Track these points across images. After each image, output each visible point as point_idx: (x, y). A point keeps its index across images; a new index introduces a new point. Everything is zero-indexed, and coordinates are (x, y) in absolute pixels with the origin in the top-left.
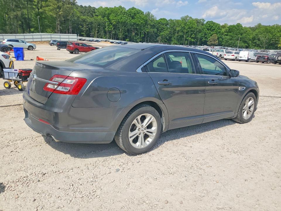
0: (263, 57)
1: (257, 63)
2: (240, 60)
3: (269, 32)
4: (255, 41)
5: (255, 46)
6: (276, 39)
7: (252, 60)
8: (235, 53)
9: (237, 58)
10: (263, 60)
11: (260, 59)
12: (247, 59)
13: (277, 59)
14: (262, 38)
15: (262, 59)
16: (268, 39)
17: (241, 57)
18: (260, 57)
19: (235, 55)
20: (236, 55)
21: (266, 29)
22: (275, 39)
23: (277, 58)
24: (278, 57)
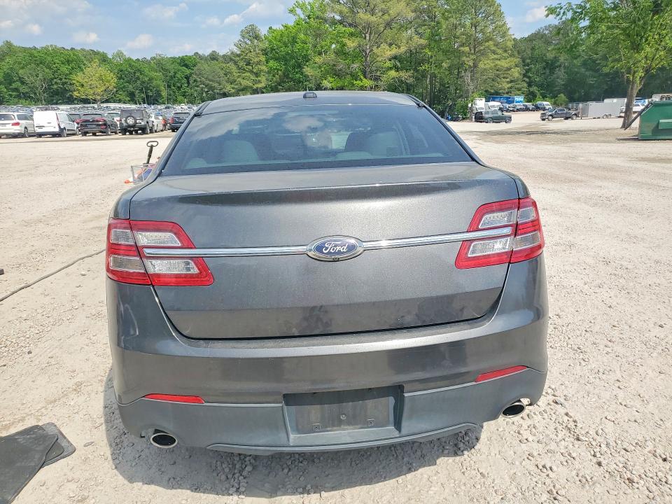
0: (93, 121)
1: (84, 138)
2: (40, 135)
3: (41, 63)
4: (14, 86)
5: (19, 97)
6: (64, 80)
7: (69, 132)
8: (20, 117)
9: (29, 129)
10: (94, 128)
11: (89, 126)
12: (57, 130)
13: (125, 124)
14: (28, 77)
15: (94, 126)
16: (45, 79)
17: (41, 127)
18: (88, 121)
19: (20, 122)
20: (23, 122)
21: (31, 55)
22: (61, 79)
23: (126, 121)
24: (127, 118)
